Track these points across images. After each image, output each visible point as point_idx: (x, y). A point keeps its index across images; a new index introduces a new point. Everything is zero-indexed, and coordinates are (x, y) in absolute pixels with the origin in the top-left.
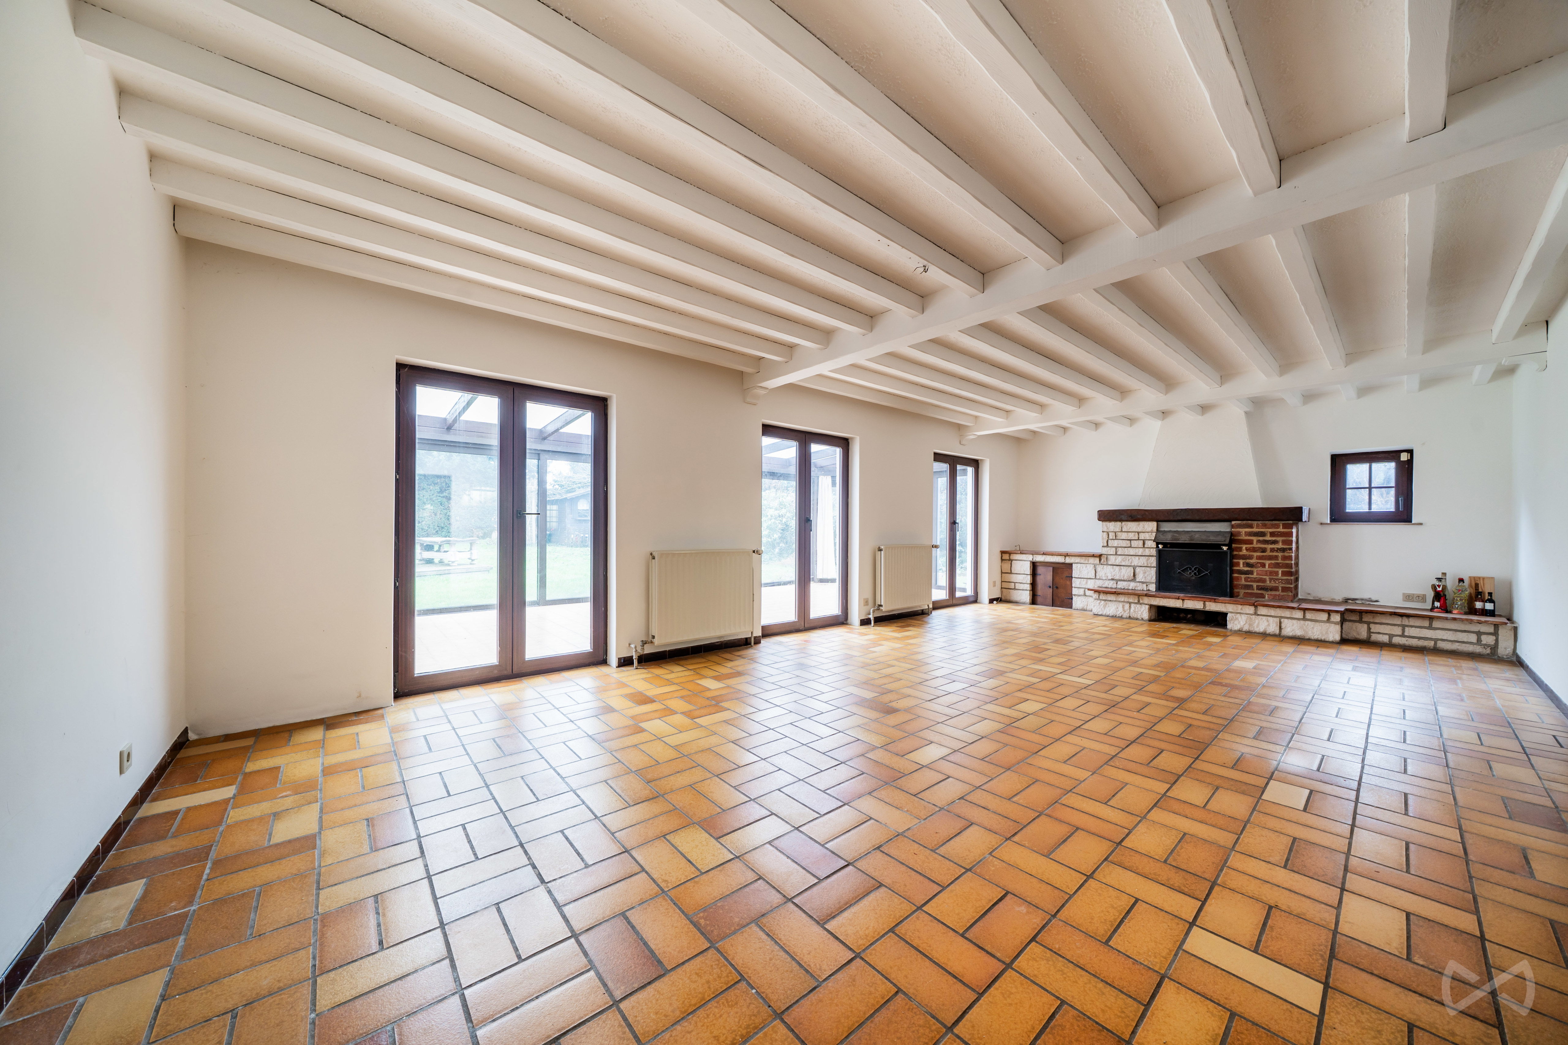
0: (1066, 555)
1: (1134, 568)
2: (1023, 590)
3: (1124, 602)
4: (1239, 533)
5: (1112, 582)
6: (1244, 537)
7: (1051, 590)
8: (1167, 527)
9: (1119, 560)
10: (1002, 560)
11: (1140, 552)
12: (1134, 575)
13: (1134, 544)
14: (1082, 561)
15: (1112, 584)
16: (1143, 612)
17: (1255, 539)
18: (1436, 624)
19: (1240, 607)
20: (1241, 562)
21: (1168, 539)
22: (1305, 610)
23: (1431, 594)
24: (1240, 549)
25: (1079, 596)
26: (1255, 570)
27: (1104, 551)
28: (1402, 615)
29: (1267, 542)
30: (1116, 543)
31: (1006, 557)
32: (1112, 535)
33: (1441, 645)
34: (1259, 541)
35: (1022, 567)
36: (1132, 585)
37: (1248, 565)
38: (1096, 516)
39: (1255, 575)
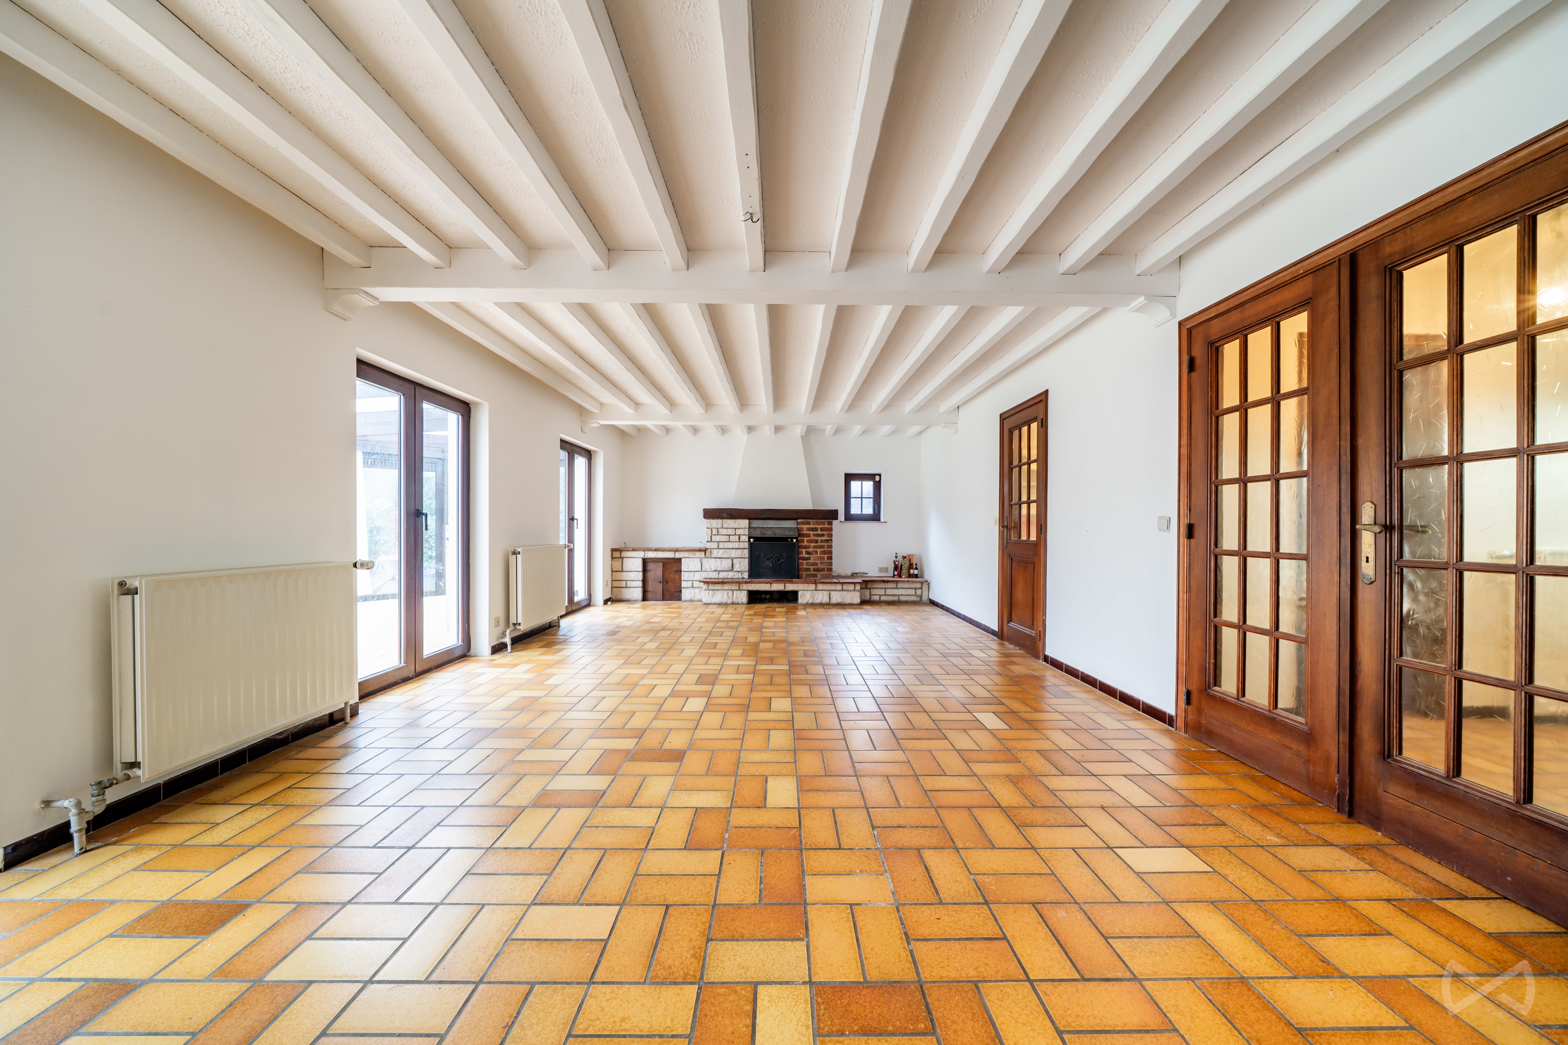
0: (677, 550)
1: (732, 559)
2: (635, 587)
3: (728, 590)
4: (802, 528)
5: (715, 573)
6: (805, 532)
7: (661, 585)
8: (757, 523)
9: (720, 553)
10: (613, 558)
11: (736, 545)
12: (732, 566)
13: (732, 538)
14: (690, 556)
15: (714, 575)
16: (743, 597)
17: (811, 533)
18: (900, 585)
19: (807, 585)
20: (804, 550)
21: (758, 534)
22: (842, 583)
23: (893, 566)
24: (803, 541)
25: (688, 588)
26: (812, 556)
27: (709, 545)
28: (884, 581)
29: (818, 535)
30: (718, 538)
31: (617, 554)
32: (714, 532)
33: (903, 598)
34: (814, 535)
35: (633, 564)
36: (731, 575)
37: (808, 553)
38: (702, 514)
39: (812, 561)
